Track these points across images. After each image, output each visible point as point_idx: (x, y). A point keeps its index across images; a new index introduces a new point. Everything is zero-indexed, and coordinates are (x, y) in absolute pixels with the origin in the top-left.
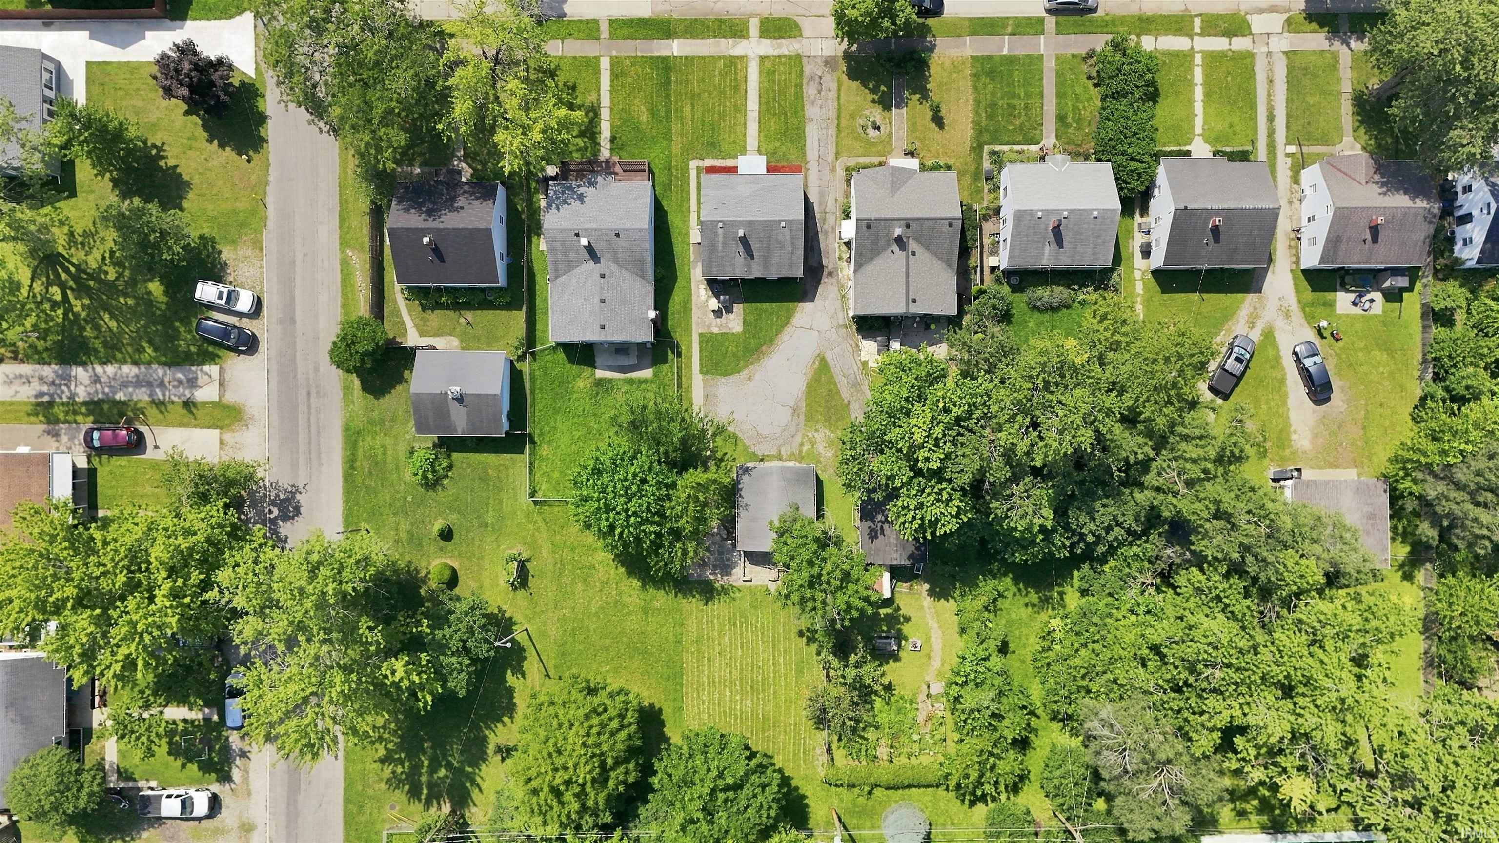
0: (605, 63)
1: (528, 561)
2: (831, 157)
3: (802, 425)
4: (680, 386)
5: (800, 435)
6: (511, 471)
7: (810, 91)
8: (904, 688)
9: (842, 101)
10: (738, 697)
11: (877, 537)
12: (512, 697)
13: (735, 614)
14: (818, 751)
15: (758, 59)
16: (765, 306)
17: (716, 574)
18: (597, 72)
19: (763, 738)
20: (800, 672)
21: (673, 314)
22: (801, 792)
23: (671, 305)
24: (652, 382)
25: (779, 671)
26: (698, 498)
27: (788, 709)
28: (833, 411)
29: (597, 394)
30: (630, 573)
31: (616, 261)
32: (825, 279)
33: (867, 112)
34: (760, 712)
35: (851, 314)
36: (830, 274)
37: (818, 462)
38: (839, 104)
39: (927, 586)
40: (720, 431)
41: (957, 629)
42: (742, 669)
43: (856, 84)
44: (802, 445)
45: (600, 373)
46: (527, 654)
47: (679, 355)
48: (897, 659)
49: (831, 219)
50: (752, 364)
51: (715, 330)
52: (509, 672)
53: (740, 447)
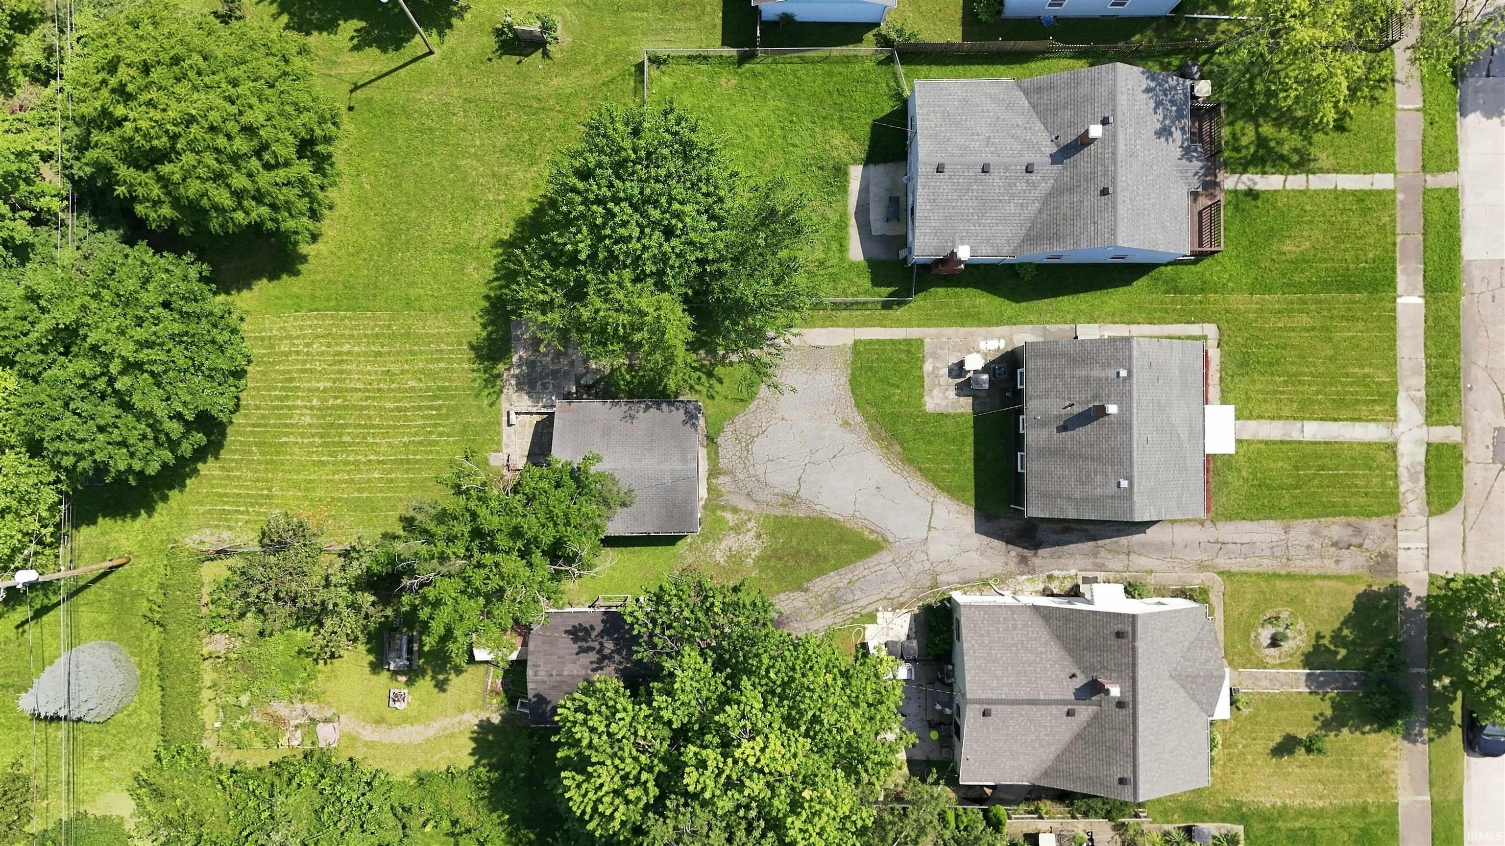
0: (1383, 181)
1: (546, 54)
2: (1222, 562)
3: (768, 511)
4: (836, 306)
5: (751, 507)
6: (693, 25)
7: (1336, 528)
8: (328, 679)
9: (1318, 582)
10: (315, 402)
11: (575, 641)
12: (320, 29)
13: (453, 397)
14: (226, 535)
15: (1391, 440)
16: (969, 450)
17: (519, 366)
18: (1368, 169)
19: (248, 444)
20: (355, 505)
21: (956, 295)
22: (160, 506)
23: (972, 291)
24: (842, 259)
25: (360, 471)
26: (640, 330)
27: (296, 486)
28: (792, 563)
29: (821, 168)
30: (522, 224)
31: (1056, 192)
32: (1015, 551)
33: (1300, 625)
34: (292, 439)
35: (957, 596)
36: (1023, 560)
37: (705, 538)
38: (1314, 577)
39: (496, 719)
40: (759, 369)
41: (426, 768)
42: (362, 408)
43: (1348, 606)
44: (735, 510)
45: (856, 173)
46: (391, 54)
47: (886, 306)
48: (376, 667)
49: (1116, 563)
50: (871, 428)
51: (928, 367)
52: (363, 24)
53: (729, 407)
